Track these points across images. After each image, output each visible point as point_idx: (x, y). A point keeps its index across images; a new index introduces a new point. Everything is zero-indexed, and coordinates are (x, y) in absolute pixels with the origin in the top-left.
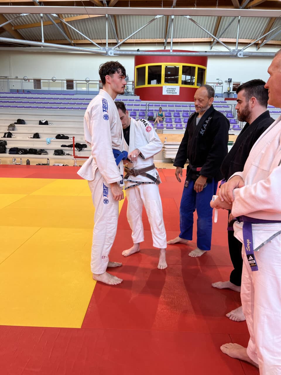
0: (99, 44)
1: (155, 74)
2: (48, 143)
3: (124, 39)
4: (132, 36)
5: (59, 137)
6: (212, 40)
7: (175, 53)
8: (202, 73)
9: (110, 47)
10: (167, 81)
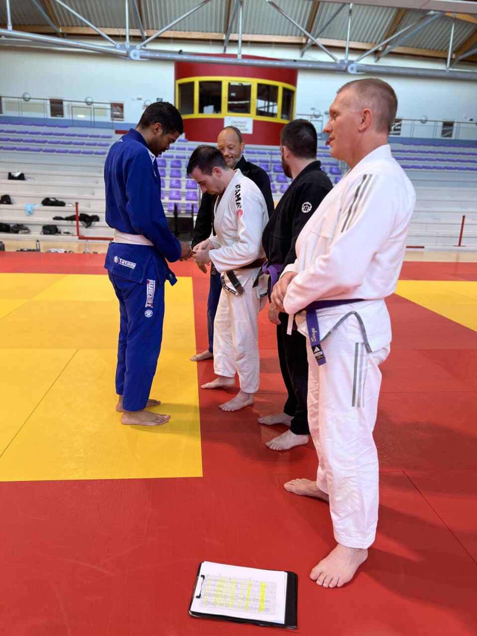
0: (114, 37)
1: (211, 96)
2: (29, 214)
3: (158, 29)
5: (47, 202)
6: (304, 41)
7: (246, 61)
8: (289, 97)
9: (133, 44)
10: (231, 108)
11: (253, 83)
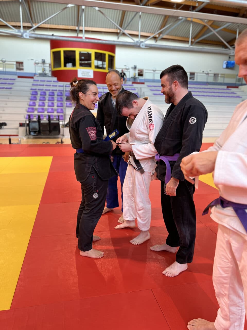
0: (14, 26)
1: (70, 58)
3: (38, 23)
4: (46, 22)
6: (119, 31)
7: (87, 40)
8: (112, 59)
9: (25, 30)
10: (81, 65)
11: (92, 52)
